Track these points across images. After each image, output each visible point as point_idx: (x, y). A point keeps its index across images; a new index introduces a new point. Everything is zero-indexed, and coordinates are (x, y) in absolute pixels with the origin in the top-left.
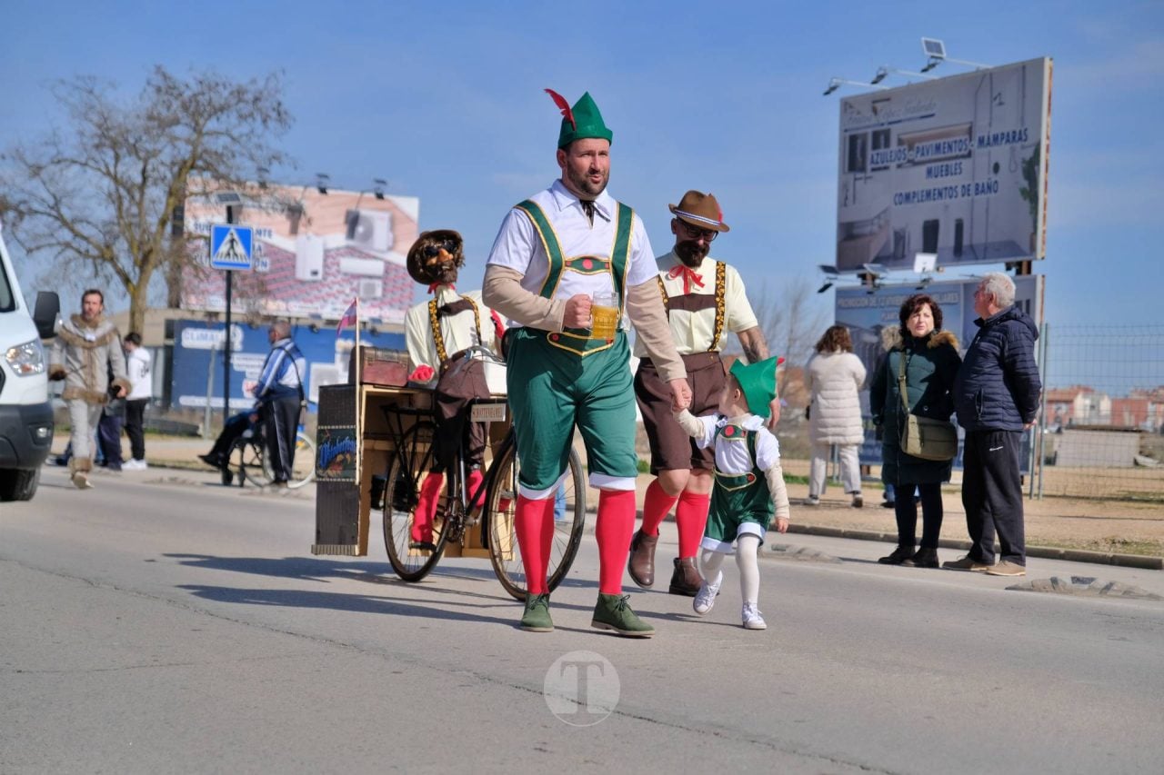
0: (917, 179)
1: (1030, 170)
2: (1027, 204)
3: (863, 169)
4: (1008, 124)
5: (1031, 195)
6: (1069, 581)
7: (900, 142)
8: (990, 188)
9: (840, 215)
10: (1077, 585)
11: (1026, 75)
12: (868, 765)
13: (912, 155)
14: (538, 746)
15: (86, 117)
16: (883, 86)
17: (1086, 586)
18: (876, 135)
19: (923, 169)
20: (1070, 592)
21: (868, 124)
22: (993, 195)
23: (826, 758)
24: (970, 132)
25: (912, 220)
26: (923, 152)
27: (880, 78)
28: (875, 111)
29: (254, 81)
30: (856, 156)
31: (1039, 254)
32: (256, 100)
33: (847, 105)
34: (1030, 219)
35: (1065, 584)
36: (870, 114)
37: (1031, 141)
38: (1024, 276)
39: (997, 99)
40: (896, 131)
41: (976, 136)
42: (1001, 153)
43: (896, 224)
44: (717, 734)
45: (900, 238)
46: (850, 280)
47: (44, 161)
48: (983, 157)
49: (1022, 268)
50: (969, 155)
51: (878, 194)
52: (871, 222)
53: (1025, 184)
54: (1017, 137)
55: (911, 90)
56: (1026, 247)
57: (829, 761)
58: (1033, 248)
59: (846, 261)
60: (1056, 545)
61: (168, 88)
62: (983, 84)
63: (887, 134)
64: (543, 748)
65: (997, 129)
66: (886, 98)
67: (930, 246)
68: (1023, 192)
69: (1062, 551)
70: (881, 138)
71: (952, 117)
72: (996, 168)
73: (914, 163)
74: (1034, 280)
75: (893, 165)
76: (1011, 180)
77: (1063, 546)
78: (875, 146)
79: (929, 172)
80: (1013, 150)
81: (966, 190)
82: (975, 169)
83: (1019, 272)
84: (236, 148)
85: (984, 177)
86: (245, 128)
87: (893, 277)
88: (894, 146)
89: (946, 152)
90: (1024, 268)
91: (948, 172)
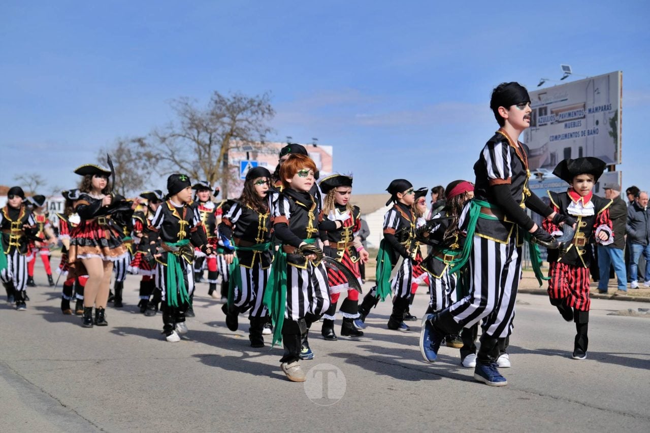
0: (560, 129)
1: (613, 123)
2: (612, 139)
3: (535, 125)
4: (603, 103)
5: (614, 135)
6: (637, 310)
7: (552, 112)
8: (595, 132)
10: (640, 312)
11: (610, 80)
12: (543, 394)
13: (557, 118)
14: (389, 387)
16: (543, 87)
17: (645, 313)
18: (540, 110)
19: (563, 125)
20: (638, 316)
21: (536, 104)
22: (596, 135)
23: (523, 391)
24: (584, 106)
25: (559, 148)
26: (562, 116)
27: (541, 83)
28: (540, 99)
29: (258, 96)
31: (619, 161)
32: (259, 104)
34: (614, 146)
35: (635, 312)
36: (536, 99)
37: (613, 109)
38: (611, 172)
39: (596, 91)
40: (549, 108)
41: (588, 108)
42: (599, 116)
43: (551, 150)
45: (552, 155)
47: (167, 135)
48: (591, 118)
50: (584, 117)
51: (542, 136)
52: (540, 149)
53: (611, 129)
54: (606, 108)
55: (555, 88)
56: (612, 158)
58: (616, 159)
60: (631, 295)
61: (220, 101)
62: (590, 84)
63: (546, 109)
64: (392, 388)
65: (597, 105)
66: (544, 93)
68: (610, 133)
69: (633, 297)
70: (543, 111)
71: (575, 100)
72: (597, 123)
73: (559, 122)
74: (617, 174)
75: (549, 123)
76: (605, 128)
77: (634, 295)
78: (540, 114)
79: (566, 125)
80: (605, 114)
81: (583, 133)
82: (588, 124)
83: (609, 170)
84: (251, 126)
85: (592, 127)
88: (549, 114)
89: (574, 116)
90: (612, 168)
91: (574, 125)
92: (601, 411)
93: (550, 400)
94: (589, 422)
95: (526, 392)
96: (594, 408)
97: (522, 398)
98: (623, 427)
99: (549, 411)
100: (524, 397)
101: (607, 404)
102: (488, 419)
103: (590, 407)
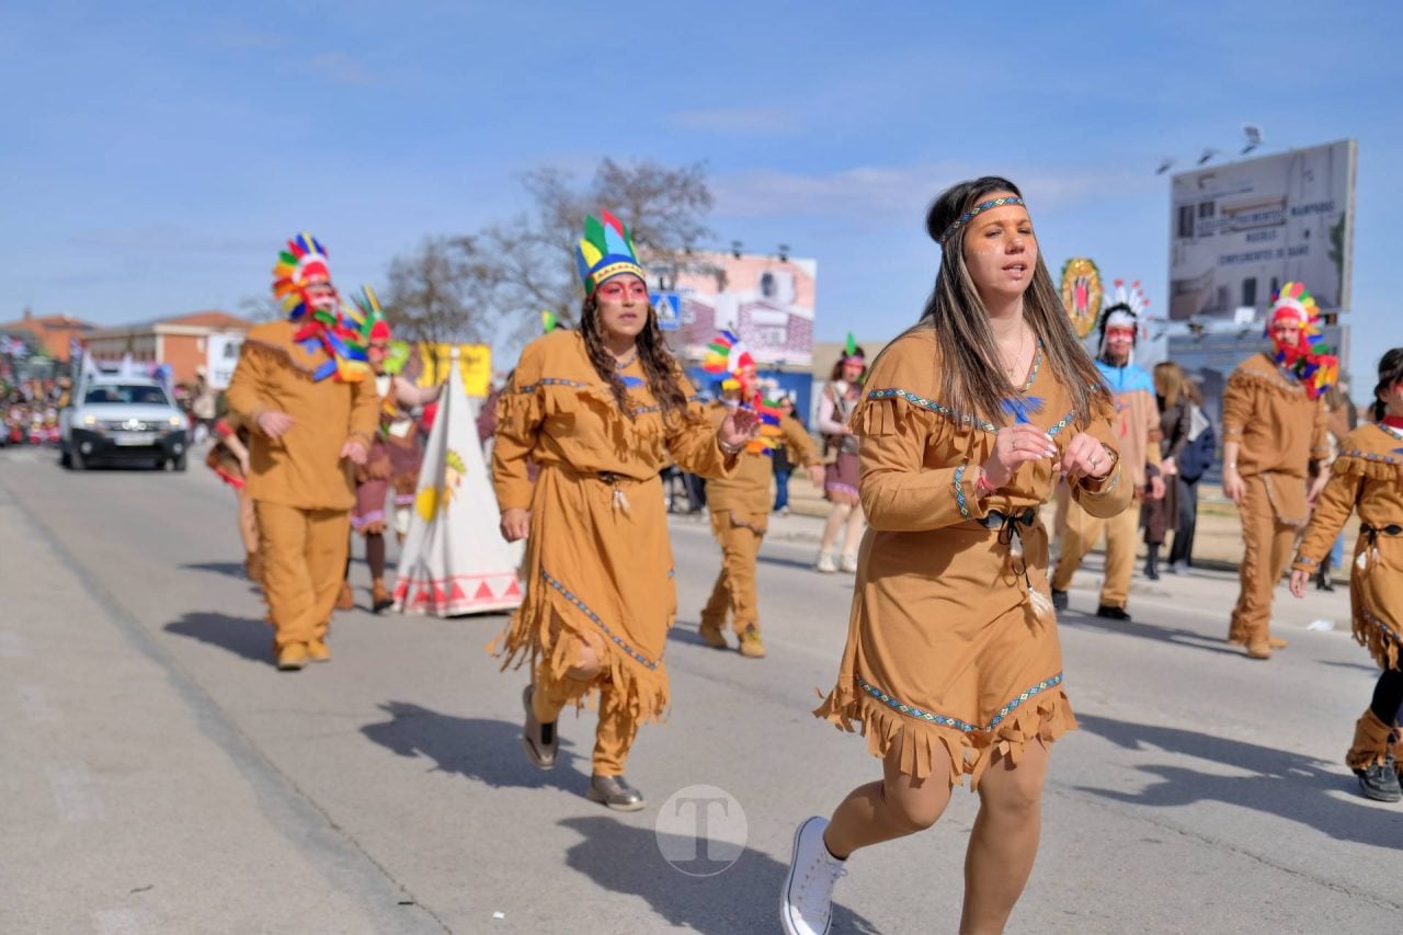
0: (1238, 243)
1: (1337, 235)
2: (1333, 266)
3: (1190, 234)
4: (1318, 197)
5: (1338, 257)
7: (1224, 212)
8: (1302, 251)
9: (1171, 272)
11: (1333, 155)
12: (1186, 830)
13: (1233, 223)
15: (547, 201)
16: (1210, 164)
18: (1202, 206)
19: (1241, 236)
21: (1195, 197)
22: (1302, 258)
23: (1150, 821)
24: (1284, 203)
25: (1234, 278)
26: (1243, 220)
27: (1205, 159)
28: (1201, 186)
29: (682, 170)
30: (1186, 223)
31: (1344, 306)
32: (685, 185)
33: (1177, 181)
34: (1336, 279)
36: (1195, 187)
37: (1337, 211)
38: (1331, 327)
39: (1308, 175)
40: (1219, 203)
41: (1290, 205)
42: (1311, 221)
43: (1221, 281)
44: (1058, 793)
45: (1223, 293)
46: (1180, 329)
47: (516, 238)
48: (1296, 225)
49: (1330, 319)
50: (1283, 223)
51: (1204, 256)
52: (1197, 280)
53: (1332, 247)
54: (1325, 207)
55: (1231, 169)
56: (1333, 300)
57: (1153, 825)
58: (1339, 302)
59: (1176, 313)
61: (613, 176)
62: (1295, 163)
63: (1212, 205)
65: (1307, 201)
66: (1211, 175)
67: (1249, 299)
68: (1330, 254)
70: (1207, 209)
71: (1267, 190)
72: (1307, 234)
73: (1235, 230)
74: (1339, 332)
75: (1217, 232)
76: (1320, 245)
78: (1202, 215)
79: (1249, 238)
80: (1321, 218)
81: (1280, 253)
82: (1289, 235)
83: (1327, 322)
84: (668, 225)
85: (1296, 241)
86: (675, 209)
87: (1218, 326)
88: (1218, 215)
89: (1263, 219)
90: (1332, 318)
91: (1264, 237)
92: (1289, 875)
93: (1198, 845)
94: (1267, 903)
95: (1156, 824)
96: (1278, 868)
97: (1149, 840)
98: (1328, 918)
99: (1196, 873)
100: (1152, 838)
101: (1301, 861)
102: (1085, 889)
103: (1271, 866)
